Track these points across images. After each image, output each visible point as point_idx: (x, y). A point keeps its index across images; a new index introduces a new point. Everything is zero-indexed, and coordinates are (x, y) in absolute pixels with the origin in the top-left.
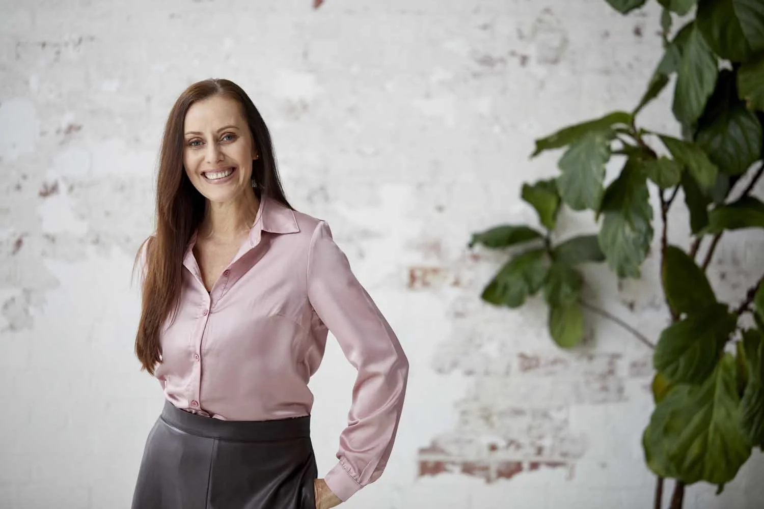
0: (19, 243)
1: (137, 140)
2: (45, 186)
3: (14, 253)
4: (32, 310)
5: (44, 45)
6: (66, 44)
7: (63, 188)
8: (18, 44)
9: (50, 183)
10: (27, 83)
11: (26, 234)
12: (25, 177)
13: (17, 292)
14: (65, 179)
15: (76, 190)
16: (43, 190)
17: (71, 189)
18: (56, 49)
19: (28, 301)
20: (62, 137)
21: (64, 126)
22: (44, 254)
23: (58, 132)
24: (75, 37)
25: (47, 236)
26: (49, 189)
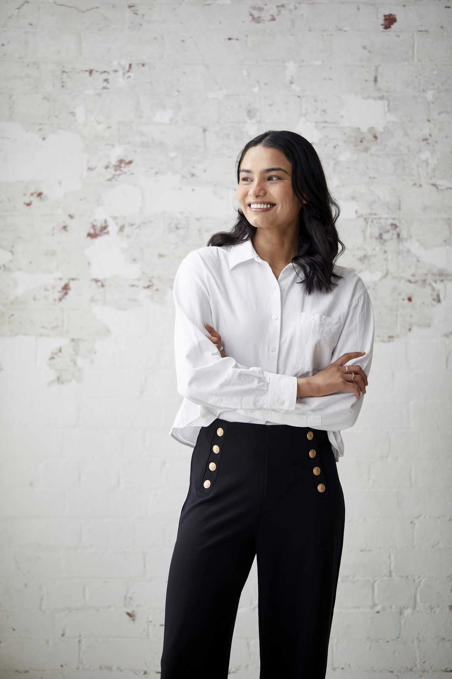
0: (66, 288)
1: (193, 175)
2: (94, 227)
3: (60, 300)
4: (80, 361)
5: (91, 72)
6: (116, 71)
7: (113, 228)
8: (64, 72)
9: (99, 224)
10: (73, 114)
11: (73, 279)
12: (71, 217)
13: (64, 342)
14: (114, 218)
15: (127, 230)
16: (92, 231)
17: (122, 229)
18: (105, 76)
19: (76, 351)
20: (112, 171)
21: (114, 161)
22: (92, 300)
23: (107, 167)
24: (125, 63)
25: (97, 281)
26: (98, 229)
